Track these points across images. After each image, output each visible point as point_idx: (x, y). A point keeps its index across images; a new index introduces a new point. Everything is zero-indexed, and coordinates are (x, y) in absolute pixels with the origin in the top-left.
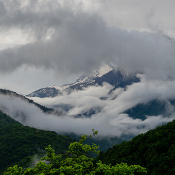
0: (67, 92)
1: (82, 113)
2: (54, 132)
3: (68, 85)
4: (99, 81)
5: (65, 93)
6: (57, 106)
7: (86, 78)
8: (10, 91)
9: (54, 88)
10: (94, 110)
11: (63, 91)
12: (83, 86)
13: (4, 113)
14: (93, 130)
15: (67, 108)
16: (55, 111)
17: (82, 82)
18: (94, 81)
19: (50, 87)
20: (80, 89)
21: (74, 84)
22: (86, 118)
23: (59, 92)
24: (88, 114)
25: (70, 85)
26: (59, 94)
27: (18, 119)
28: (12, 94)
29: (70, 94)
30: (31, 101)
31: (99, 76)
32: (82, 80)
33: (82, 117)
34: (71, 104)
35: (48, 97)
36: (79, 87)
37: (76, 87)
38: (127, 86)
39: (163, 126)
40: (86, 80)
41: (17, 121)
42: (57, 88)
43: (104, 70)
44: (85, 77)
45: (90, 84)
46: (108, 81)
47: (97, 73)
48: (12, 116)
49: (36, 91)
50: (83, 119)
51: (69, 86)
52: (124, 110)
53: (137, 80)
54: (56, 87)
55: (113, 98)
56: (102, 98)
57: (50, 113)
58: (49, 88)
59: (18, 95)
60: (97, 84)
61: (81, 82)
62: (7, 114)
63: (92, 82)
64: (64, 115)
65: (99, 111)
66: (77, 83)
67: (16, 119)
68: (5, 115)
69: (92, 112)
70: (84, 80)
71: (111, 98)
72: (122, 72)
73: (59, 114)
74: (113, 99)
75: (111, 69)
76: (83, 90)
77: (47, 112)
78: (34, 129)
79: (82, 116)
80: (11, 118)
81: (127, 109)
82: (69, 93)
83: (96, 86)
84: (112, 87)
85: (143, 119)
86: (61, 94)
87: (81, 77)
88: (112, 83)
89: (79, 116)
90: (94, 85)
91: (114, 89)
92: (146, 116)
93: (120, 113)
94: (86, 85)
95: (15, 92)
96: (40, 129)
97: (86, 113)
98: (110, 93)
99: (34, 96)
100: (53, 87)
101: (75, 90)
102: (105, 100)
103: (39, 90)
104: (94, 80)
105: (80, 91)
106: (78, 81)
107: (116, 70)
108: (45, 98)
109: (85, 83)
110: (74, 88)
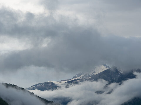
4: (95, 78)
12: (80, 81)
17: (79, 78)
18: (91, 77)
19: (49, 82)
21: (71, 80)
25: (67, 80)
29: (68, 87)
36: (76, 82)
44: (82, 74)
45: (86, 80)
49: (36, 85)
51: (66, 81)
54: (54, 82)
60: (93, 80)
61: (77, 78)
63: (88, 79)
66: (73, 79)
70: (81, 77)
75: (107, 69)
87: (77, 75)
90: (90, 80)
99: (34, 89)
100: (51, 82)
103: (39, 84)
106: (74, 77)
109: (81, 79)
110: (72, 83)
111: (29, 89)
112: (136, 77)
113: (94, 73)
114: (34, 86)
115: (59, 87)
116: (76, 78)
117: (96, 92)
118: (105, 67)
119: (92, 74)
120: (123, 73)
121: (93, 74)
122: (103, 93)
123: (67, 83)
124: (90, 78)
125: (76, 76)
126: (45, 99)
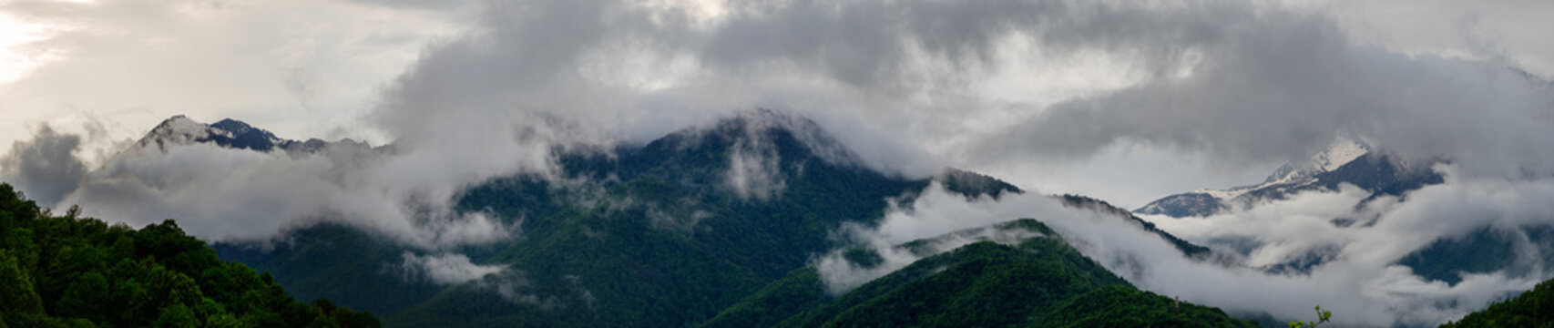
0: (1243, 204)
1: (1288, 261)
2: (1217, 310)
3: (1243, 188)
4: (1330, 181)
5: (1236, 207)
6: (1219, 241)
7: (1294, 173)
8: (1090, 200)
9: (1207, 196)
10: (1319, 254)
11: (1233, 200)
12: (1287, 191)
13: (1084, 255)
14: (1317, 308)
15: (1246, 247)
16: (1215, 255)
17: (1283, 181)
18: (1316, 180)
19: (1197, 191)
20: (1279, 196)
21: (1261, 187)
22: (1298, 274)
23: (1222, 202)
24: (1302, 264)
25: (1249, 188)
26: (1221, 209)
27: (1122, 272)
28: (1097, 206)
29: (1250, 208)
30: (1149, 227)
31: (1329, 169)
32: (1282, 177)
33: (1286, 273)
34: (1254, 237)
35: (1193, 215)
36: (1274, 193)
37: (1268, 193)
38: (1406, 192)
39: (1507, 302)
40: (1293, 179)
41: (1122, 279)
42: (1214, 193)
43: (1343, 154)
44: (1291, 170)
45: (1304, 188)
46: (1353, 181)
47: (1323, 162)
48: (1106, 264)
49: (1161, 201)
50: (1289, 276)
51: (1245, 191)
52: (1399, 256)
53: (1436, 179)
54: (1212, 193)
55: (1368, 220)
56: (1339, 222)
57: (1201, 259)
58: (1195, 195)
59: (1112, 209)
60: (1323, 188)
61: (1278, 181)
62: (1094, 258)
63: (1309, 183)
64: (1239, 265)
65: (1332, 258)
66: (1268, 185)
67: (1119, 273)
68: (1088, 261)
69: (1312, 259)
70: (1288, 177)
71: (1364, 222)
72: (1392, 160)
73: (1225, 262)
74: (1370, 224)
75: (1363, 152)
76: (1287, 199)
77: (1194, 256)
78: (1167, 301)
79: (1288, 268)
80: (1103, 269)
81: (1407, 252)
82: (1249, 206)
83: (1322, 191)
84: (1365, 194)
85: (1453, 280)
86: (1227, 208)
87: (1279, 170)
88: (1364, 185)
89: (1278, 269)
90: (1316, 189)
91: (1371, 198)
92: (1462, 274)
93: (1389, 264)
94: (1294, 188)
95: (1103, 203)
96: (1182, 299)
97: (1298, 261)
98: (1360, 206)
99: (1156, 212)
100: (1204, 191)
101: (1264, 199)
102: (1347, 226)
103: (1168, 198)
104: (1315, 177)
105: (1277, 202)
106: (1270, 179)
107: (1376, 154)
108: (1186, 219)
109: (1290, 185)
110: (1261, 195)
111: (1139, 211)
112: (1445, 178)
113: (1326, 164)
114: (1154, 203)
115: (1224, 207)
116: (1274, 181)
117: (1332, 222)
118: (1359, 145)
119: (1319, 168)
120: (1408, 165)
121: (1323, 168)
122: (1353, 226)
123: (1250, 196)
124: (1314, 183)
125: (1274, 175)
126: (1186, 242)
